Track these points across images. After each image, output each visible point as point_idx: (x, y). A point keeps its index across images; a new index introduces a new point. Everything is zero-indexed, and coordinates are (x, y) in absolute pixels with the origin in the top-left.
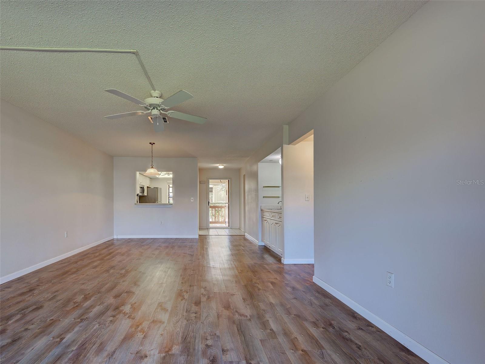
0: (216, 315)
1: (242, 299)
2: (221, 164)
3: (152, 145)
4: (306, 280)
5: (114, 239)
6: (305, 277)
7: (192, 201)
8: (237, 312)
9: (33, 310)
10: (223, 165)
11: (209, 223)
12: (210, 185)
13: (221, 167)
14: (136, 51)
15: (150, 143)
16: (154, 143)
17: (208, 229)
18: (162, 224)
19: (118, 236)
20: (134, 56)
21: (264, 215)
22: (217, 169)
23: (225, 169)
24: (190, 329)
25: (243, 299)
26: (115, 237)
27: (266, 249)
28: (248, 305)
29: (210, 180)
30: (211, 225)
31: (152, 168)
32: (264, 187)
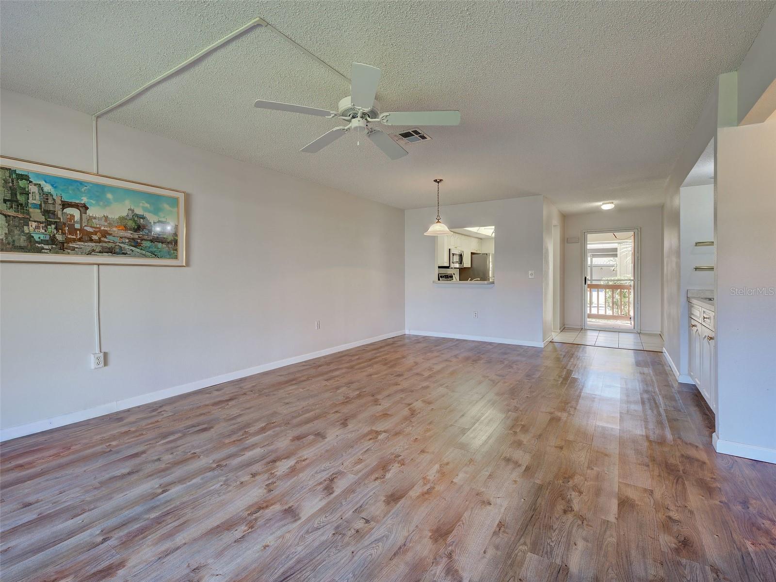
0: (400, 542)
1: (497, 522)
2: (607, 202)
3: (438, 183)
4: (759, 529)
5: (405, 334)
6: (763, 517)
7: (530, 277)
8: (450, 556)
9: (199, 430)
10: (612, 203)
11: (586, 316)
12: (588, 246)
13: (607, 206)
14: (258, 19)
15: (436, 181)
16: (441, 180)
17: (582, 329)
18: (476, 316)
19: (411, 331)
20: (263, 29)
21: (693, 314)
22: (598, 212)
23: (619, 210)
24: (318, 558)
25: (501, 525)
26: (407, 332)
27: (696, 397)
28: (497, 548)
29: (588, 235)
30: (591, 322)
31: (438, 222)
32: (697, 244)
